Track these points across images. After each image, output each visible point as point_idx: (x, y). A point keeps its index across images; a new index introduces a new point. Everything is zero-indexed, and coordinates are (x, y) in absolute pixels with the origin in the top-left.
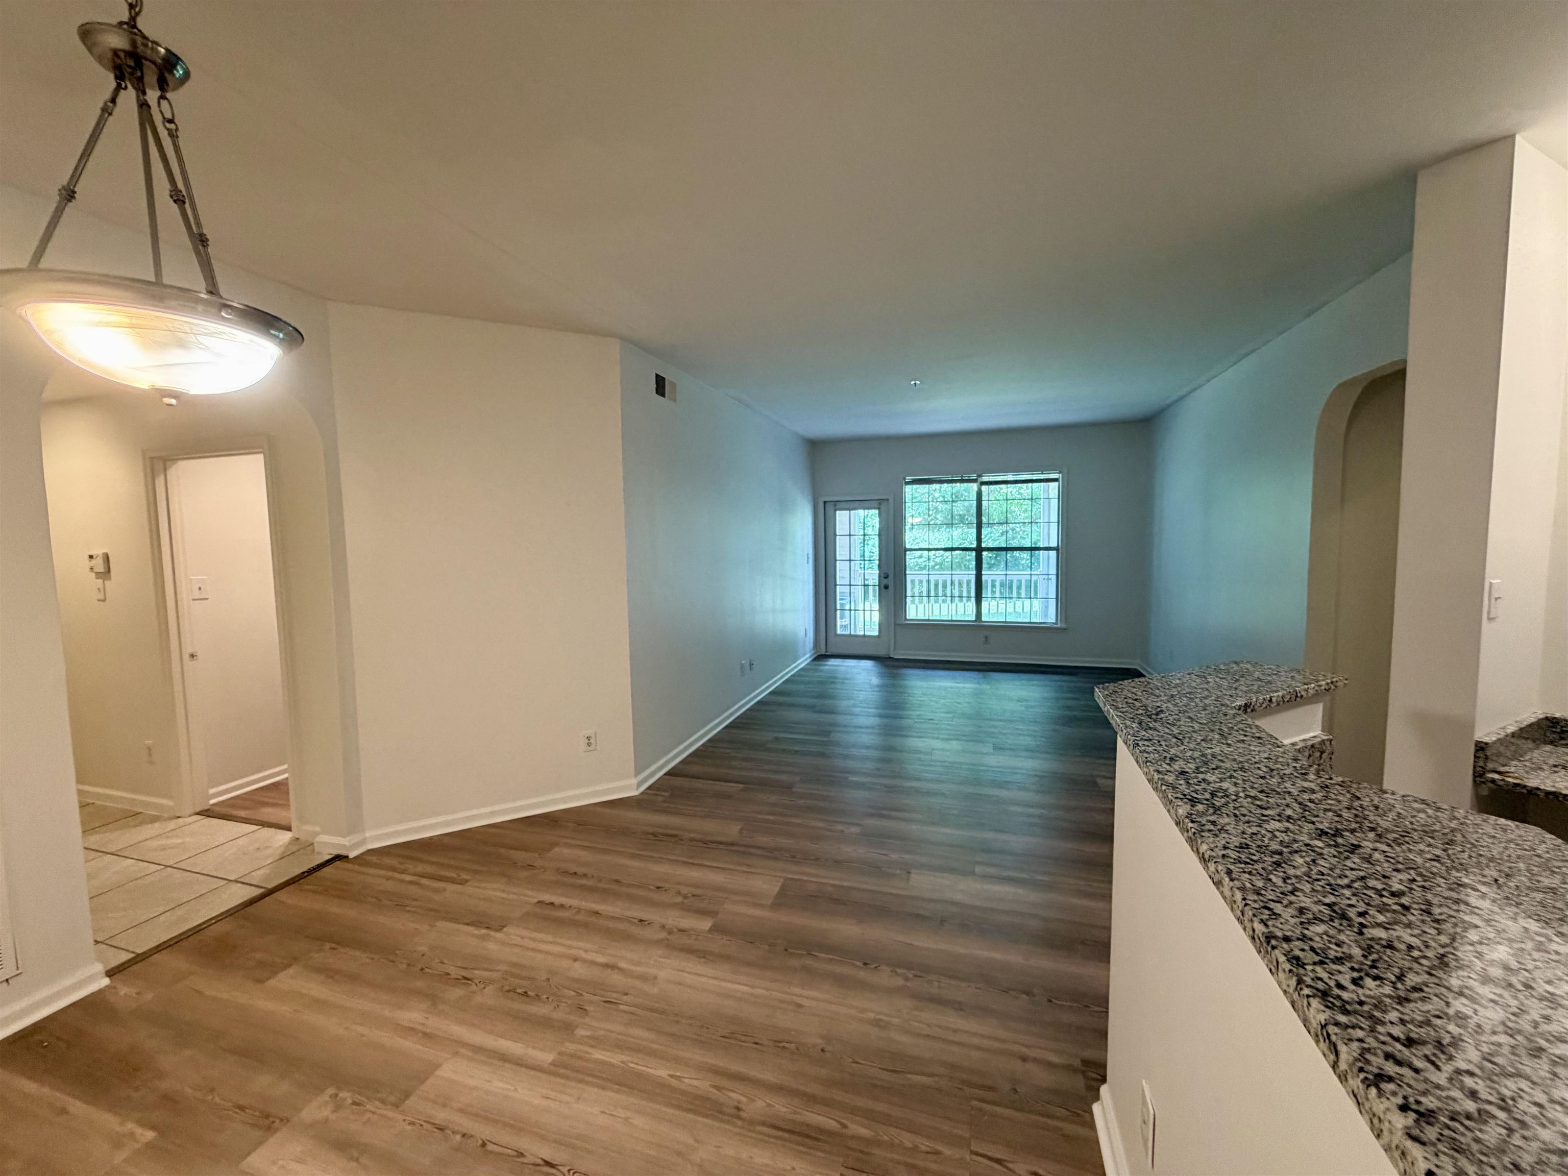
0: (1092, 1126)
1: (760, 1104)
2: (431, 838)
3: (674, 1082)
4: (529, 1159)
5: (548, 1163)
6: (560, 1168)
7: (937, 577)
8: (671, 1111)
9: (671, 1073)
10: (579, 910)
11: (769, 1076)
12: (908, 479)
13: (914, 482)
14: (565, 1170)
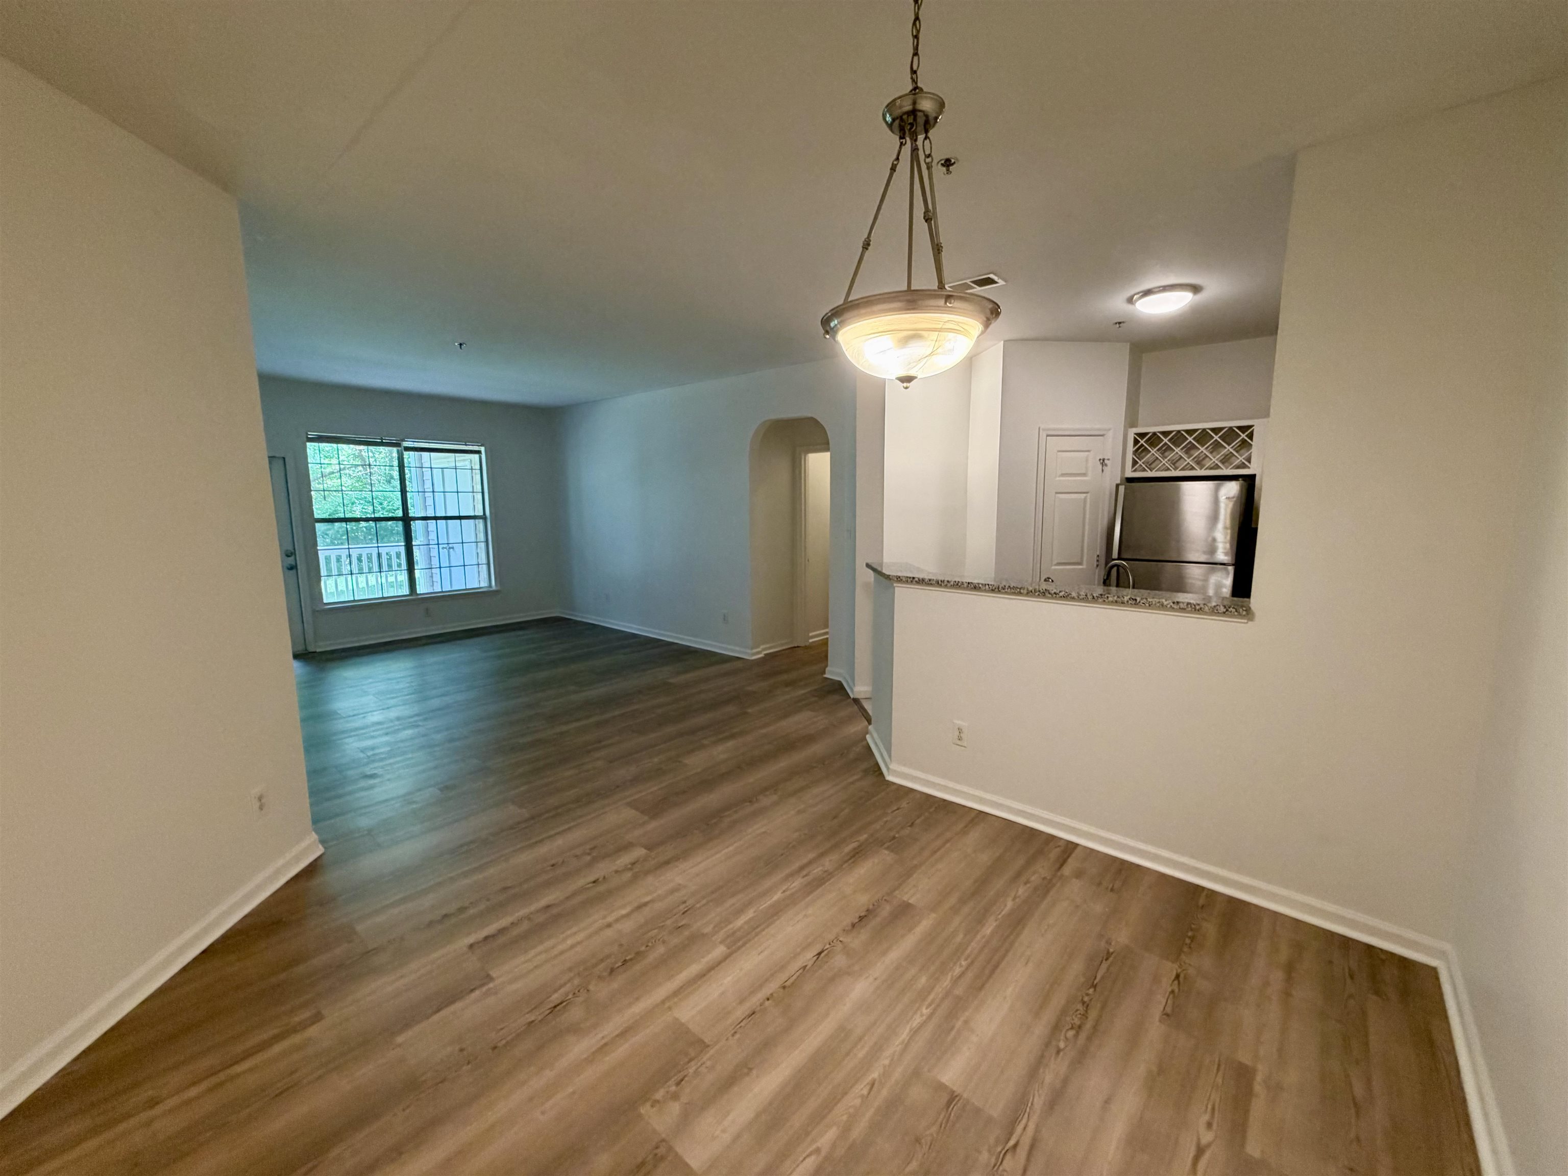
0: (894, 784)
1: (827, 863)
2: (63, 1073)
3: (788, 893)
4: (810, 964)
5: (819, 954)
6: (826, 948)
7: (359, 551)
8: (810, 898)
9: (781, 891)
10: (528, 918)
11: (811, 856)
12: (312, 434)
13: (320, 439)
14: (828, 946)
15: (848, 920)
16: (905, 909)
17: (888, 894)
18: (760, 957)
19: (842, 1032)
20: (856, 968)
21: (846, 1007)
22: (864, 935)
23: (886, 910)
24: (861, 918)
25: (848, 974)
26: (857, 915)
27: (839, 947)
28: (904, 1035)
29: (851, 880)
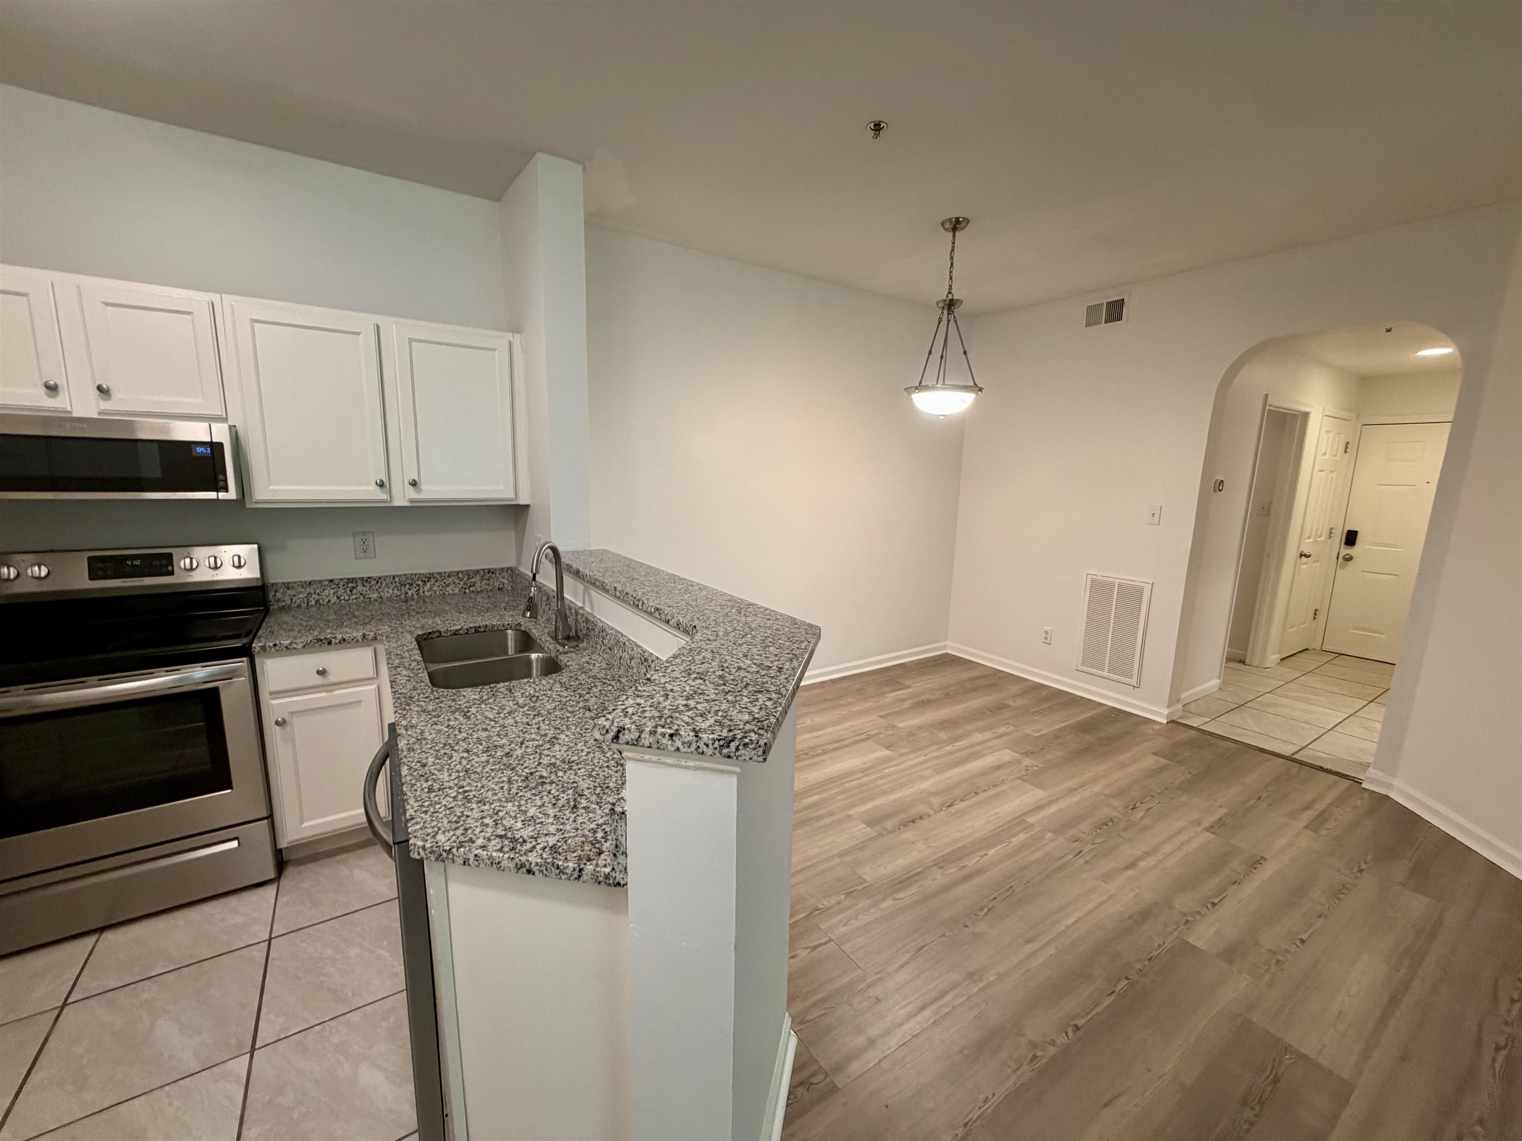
1: (939, 877)
4: (957, 802)
5: (951, 806)
6: (945, 808)
9: (987, 858)
14: (943, 809)
15: (924, 823)
16: (871, 823)
17: (882, 835)
18: (996, 811)
19: (939, 772)
20: (924, 794)
21: (932, 780)
22: (913, 812)
23: (889, 824)
24: (914, 821)
25: (930, 793)
26: (915, 825)
27: (935, 807)
28: (902, 766)
29: (915, 853)
